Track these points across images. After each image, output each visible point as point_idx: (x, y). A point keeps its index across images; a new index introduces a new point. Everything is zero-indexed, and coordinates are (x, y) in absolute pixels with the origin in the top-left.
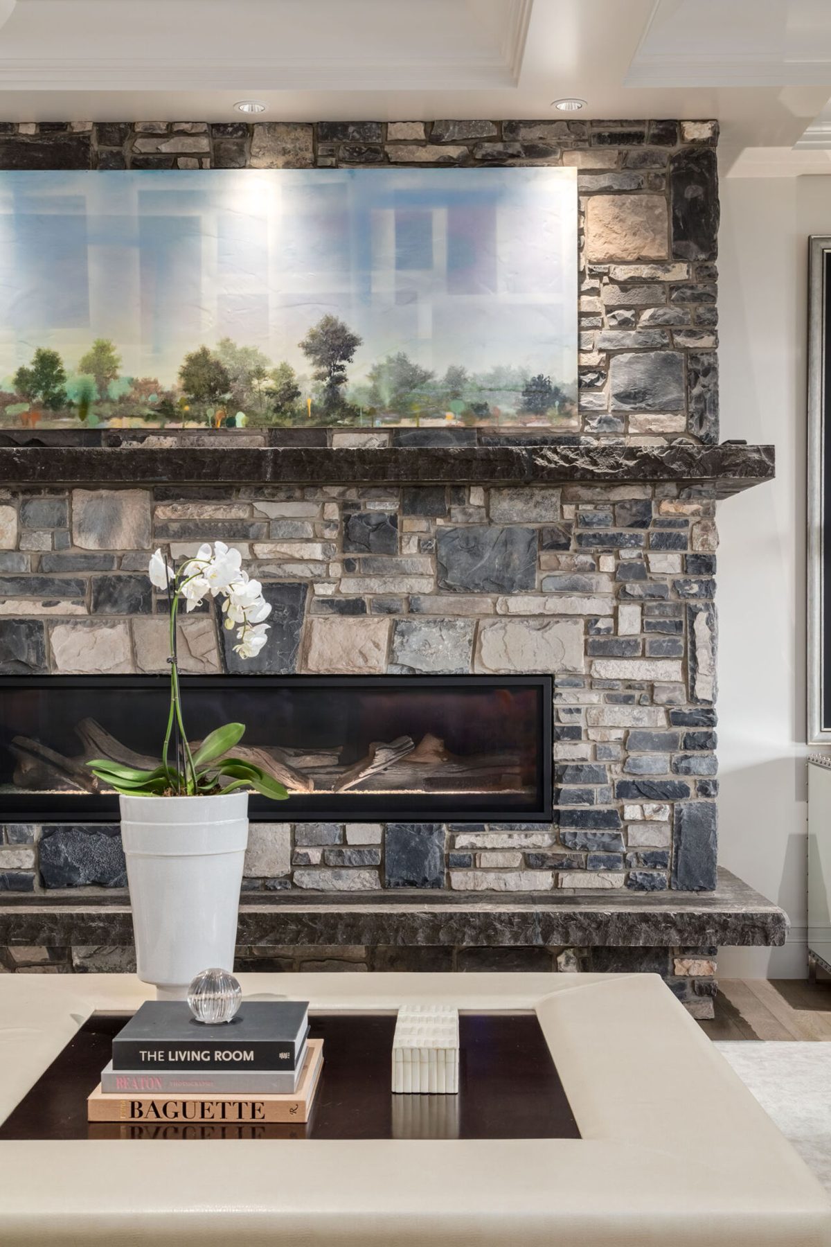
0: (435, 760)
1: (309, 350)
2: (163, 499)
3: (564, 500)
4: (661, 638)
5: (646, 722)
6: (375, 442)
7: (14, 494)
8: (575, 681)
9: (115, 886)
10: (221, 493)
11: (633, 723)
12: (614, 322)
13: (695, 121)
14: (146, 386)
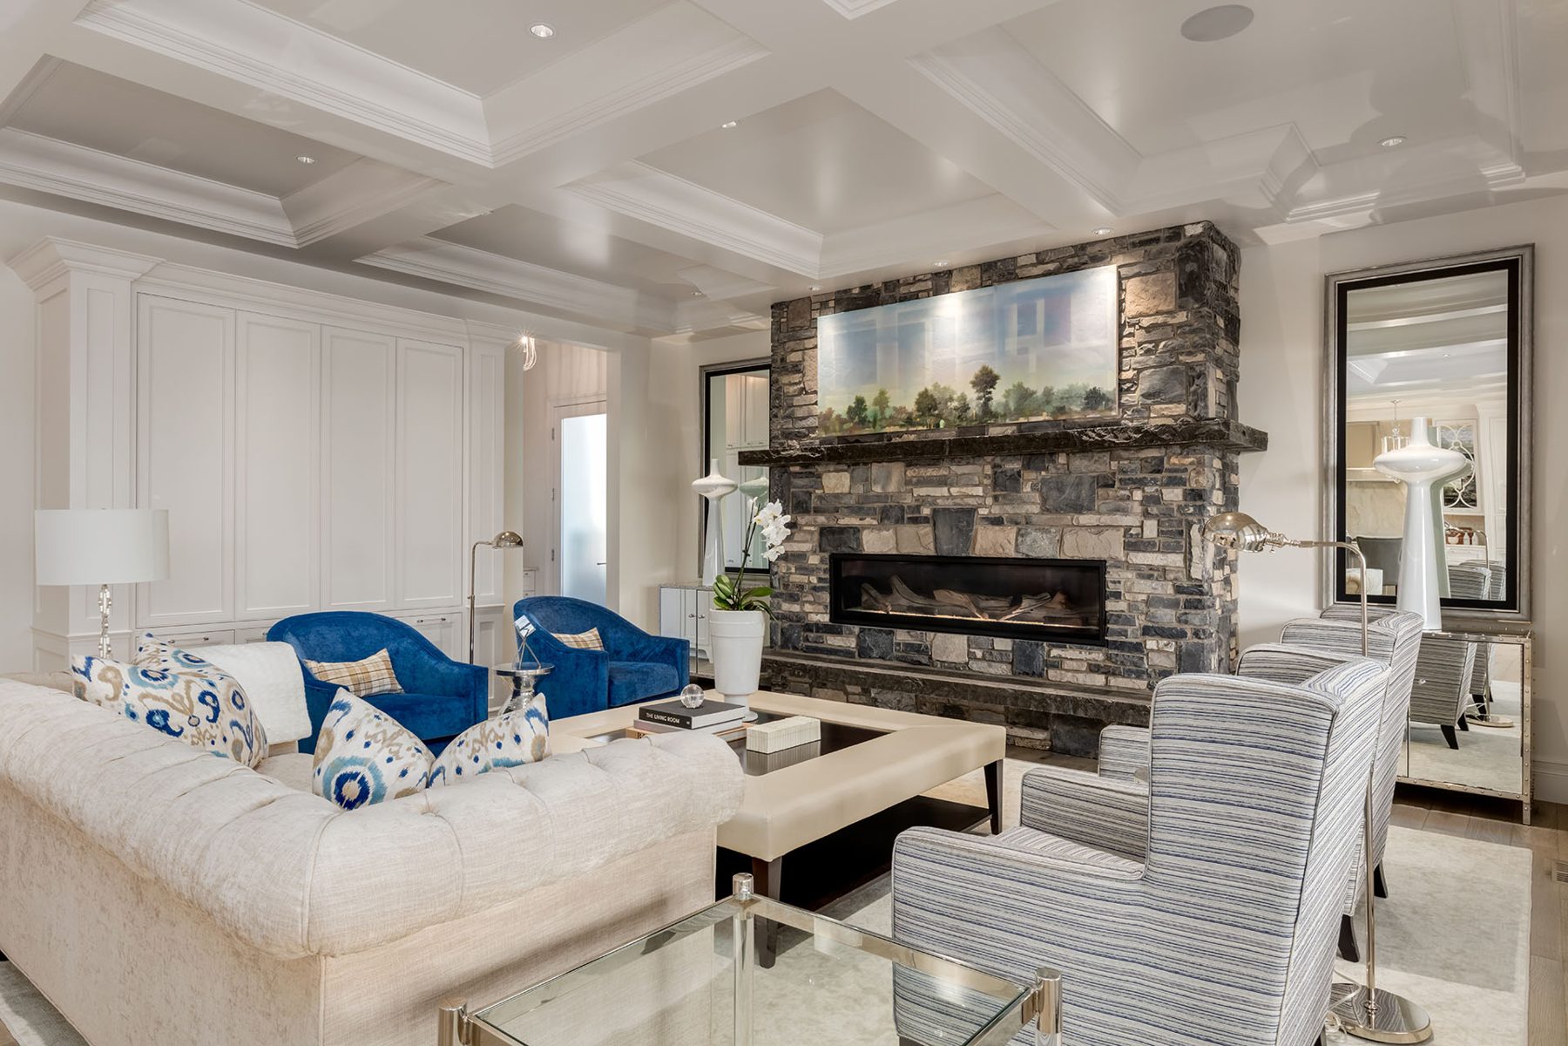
0: (1059, 607)
1: (974, 384)
2: (910, 466)
3: (1111, 459)
4: (1170, 540)
5: (1160, 591)
6: (1009, 431)
7: (849, 466)
8: (1118, 565)
9: (889, 660)
10: (935, 462)
11: (1153, 591)
12: (1142, 352)
13: (1193, 224)
14: (900, 410)
